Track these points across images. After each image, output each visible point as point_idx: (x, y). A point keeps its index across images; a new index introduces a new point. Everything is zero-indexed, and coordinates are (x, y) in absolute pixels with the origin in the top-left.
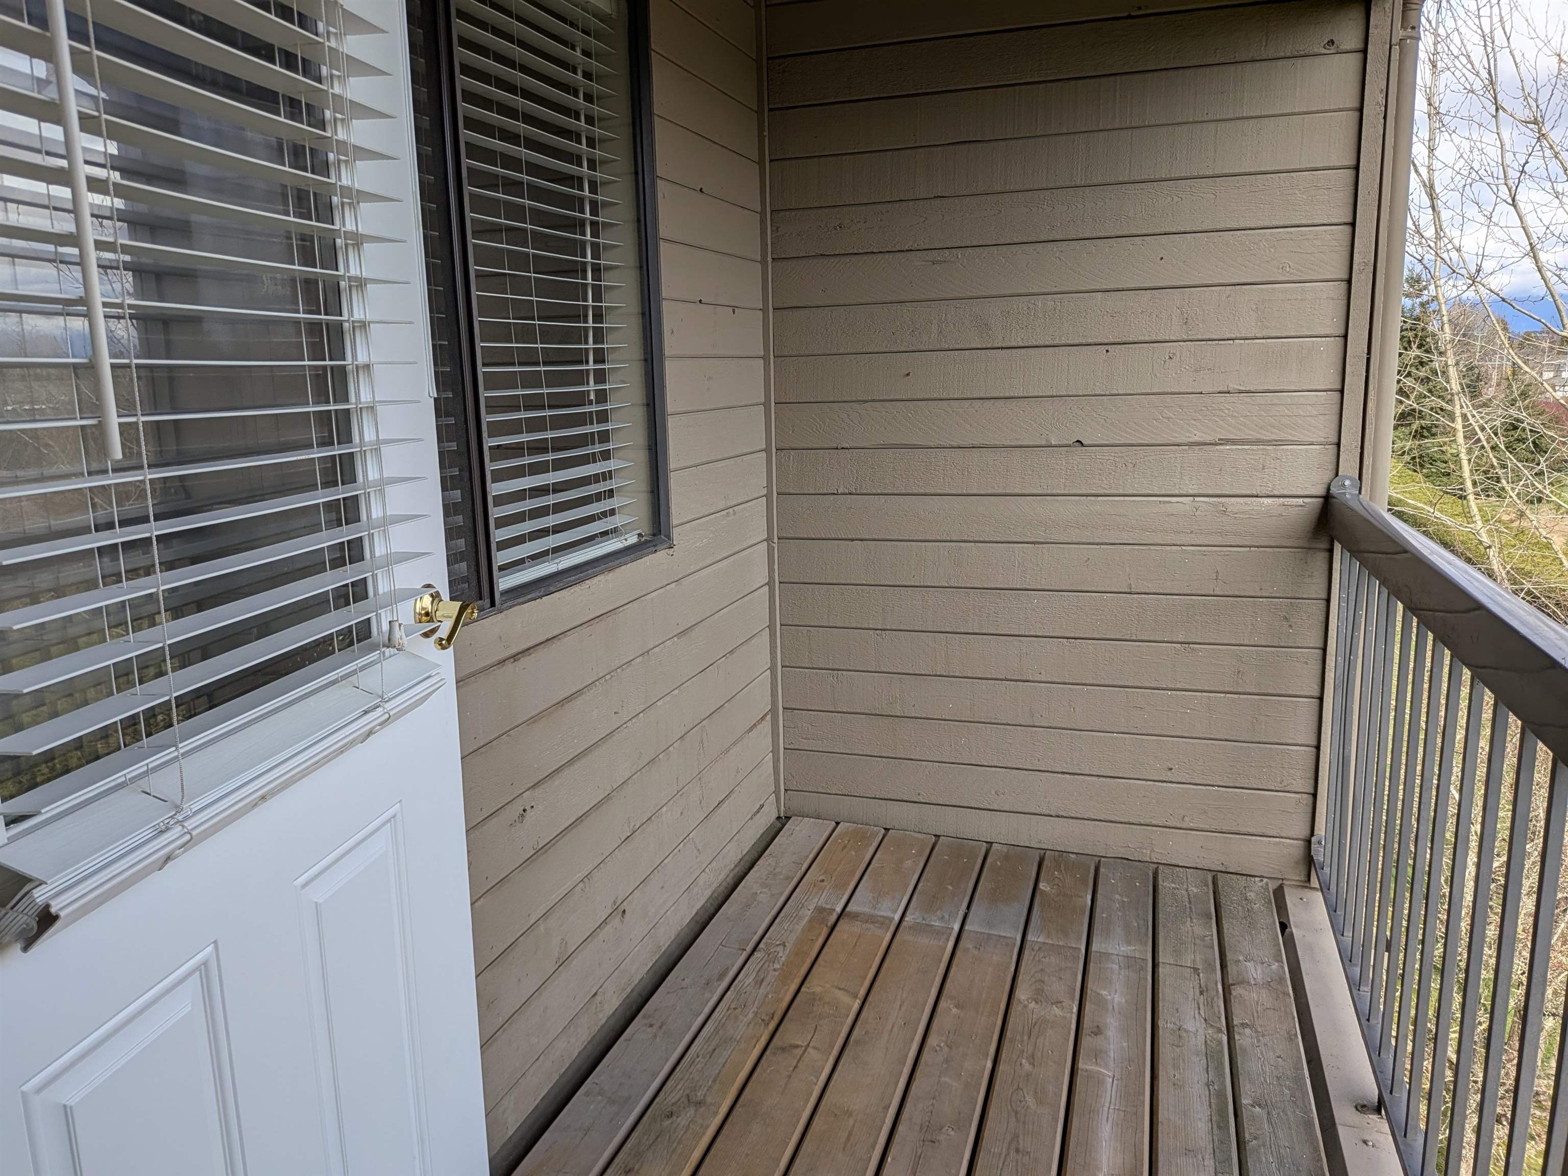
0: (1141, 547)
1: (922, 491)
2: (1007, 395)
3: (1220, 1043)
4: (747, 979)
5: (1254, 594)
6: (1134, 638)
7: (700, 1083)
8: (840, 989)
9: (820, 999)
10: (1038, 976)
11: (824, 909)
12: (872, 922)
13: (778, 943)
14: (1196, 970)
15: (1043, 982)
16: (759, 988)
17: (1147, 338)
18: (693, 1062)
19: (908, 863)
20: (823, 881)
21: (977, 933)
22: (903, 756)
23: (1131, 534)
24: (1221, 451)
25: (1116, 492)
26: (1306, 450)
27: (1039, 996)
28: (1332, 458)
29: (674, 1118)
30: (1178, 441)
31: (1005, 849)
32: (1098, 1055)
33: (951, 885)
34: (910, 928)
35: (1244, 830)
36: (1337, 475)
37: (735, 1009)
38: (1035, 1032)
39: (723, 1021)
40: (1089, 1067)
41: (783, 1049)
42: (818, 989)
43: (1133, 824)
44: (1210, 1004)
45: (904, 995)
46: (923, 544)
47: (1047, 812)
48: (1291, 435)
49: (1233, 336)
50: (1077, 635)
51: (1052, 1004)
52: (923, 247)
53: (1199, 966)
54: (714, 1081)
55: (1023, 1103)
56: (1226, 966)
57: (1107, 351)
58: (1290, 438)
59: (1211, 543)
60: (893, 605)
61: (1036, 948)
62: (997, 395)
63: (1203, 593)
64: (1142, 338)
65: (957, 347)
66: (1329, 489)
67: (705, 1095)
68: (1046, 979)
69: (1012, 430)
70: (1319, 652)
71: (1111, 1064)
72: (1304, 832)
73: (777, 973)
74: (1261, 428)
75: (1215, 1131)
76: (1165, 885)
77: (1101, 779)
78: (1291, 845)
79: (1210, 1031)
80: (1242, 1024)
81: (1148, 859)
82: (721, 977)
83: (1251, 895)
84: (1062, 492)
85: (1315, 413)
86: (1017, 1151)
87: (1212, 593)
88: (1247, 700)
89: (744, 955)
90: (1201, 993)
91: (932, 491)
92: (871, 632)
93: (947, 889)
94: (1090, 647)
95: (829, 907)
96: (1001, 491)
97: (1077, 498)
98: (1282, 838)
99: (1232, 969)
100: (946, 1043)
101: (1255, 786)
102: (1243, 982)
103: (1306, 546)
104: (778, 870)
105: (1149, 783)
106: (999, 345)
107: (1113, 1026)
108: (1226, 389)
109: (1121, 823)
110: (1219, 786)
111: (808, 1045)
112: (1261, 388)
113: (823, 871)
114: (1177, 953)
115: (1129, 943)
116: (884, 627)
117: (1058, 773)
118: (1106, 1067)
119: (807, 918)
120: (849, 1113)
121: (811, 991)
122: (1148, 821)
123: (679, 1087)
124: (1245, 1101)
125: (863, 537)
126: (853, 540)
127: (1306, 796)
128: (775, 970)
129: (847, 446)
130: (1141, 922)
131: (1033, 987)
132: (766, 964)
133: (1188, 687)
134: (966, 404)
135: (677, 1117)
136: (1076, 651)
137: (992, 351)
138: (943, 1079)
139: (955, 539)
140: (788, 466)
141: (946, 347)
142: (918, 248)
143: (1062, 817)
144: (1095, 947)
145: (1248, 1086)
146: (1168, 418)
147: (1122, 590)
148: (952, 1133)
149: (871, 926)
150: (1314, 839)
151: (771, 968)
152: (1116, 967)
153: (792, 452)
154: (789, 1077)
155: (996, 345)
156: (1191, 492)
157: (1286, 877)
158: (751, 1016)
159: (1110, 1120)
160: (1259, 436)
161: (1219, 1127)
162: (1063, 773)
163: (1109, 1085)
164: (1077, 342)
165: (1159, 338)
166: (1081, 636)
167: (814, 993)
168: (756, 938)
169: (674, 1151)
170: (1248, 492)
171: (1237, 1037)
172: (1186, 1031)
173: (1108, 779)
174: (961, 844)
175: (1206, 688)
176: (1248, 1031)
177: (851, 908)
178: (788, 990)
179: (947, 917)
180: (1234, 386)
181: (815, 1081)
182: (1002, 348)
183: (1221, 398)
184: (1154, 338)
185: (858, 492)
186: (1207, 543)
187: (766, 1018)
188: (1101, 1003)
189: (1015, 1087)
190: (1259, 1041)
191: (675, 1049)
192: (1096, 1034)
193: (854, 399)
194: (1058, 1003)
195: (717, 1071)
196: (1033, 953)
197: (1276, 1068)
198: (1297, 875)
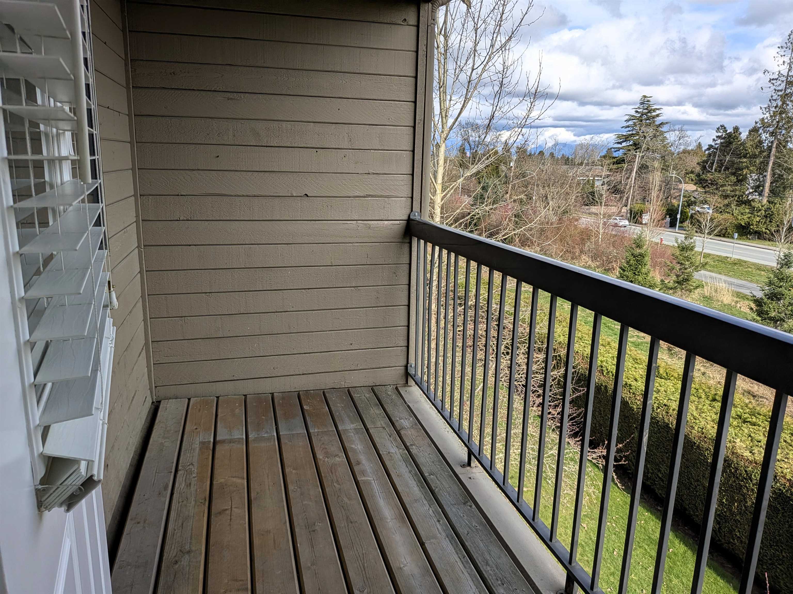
0: (336, 244)
1: (228, 218)
2: (270, 170)
3: (406, 454)
4: (181, 484)
5: (382, 263)
6: (334, 286)
7: (184, 542)
8: (234, 477)
9: (226, 485)
10: (323, 446)
11: (205, 442)
12: (233, 443)
13: (188, 464)
14: (384, 428)
15: (326, 448)
16: (190, 488)
17: (334, 147)
18: (174, 534)
19: (237, 411)
20: (196, 429)
21: (286, 435)
22: (224, 358)
23: (331, 238)
24: (367, 200)
25: (323, 219)
26: (400, 200)
27: (327, 455)
28: (409, 203)
29: (179, 563)
30: (349, 195)
31: (280, 394)
32: (363, 473)
33: (263, 416)
34: (254, 440)
35: (381, 366)
36: (412, 211)
37: (182, 502)
38: (333, 471)
39: (179, 509)
40: (363, 478)
41: (220, 513)
42: (222, 480)
43: (336, 372)
44: (395, 440)
45: (267, 472)
46: (231, 246)
47: (298, 373)
48: (394, 193)
49: (370, 148)
50: (309, 287)
51: (335, 457)
52: (221, 90)
53: (385, 426)
54: (191, 539)
55: (344, 502)
56: (394, 423)
57: (317, 151)
58: (395, 195)
59: (365, 242)
60: (215, 279)
61: (316, 434)
62: (266, 170)
63: (362, 264)
64: (332, 146)
65: (244, 144)
66: (409, 216)
67: (190, 547)
68: (327, 447)
69: (274, 188)
70: (407, 286)
71: (370, 474)
72: (404, 363)
73: (196, 479)
74: (382, 190)
75: (421, 489)
76: (355, 396)
77: (322, 353)
78: (400, 369)
79: (401, 451)
80: (411, 445)
81: (344, 387)
82: (166, 488)
83: (390, 393)
84: (299, 219)
85: (403, 184)
86: (351, 522)
87: (366, 263)
88: (381, 309)
89: (173, 474)
90: (390, 436)
91: (234, 218)
92: (204, 295)
93: (263, 419)
94: (315, 292)
95: (207, 440)
96: (270, 218)
97: (306, 222)
98: (396, 367)
99: (396, 424)
100: (297, 486)
101: (385, 346)
102: (403, 428)
103: (401, 241)
104: (168, 429)
105: (343, 352)
106: (265, 145)
107: (363, 458)
108: (368, 172)
109: (331, 372)
110: (371, 349)
111: (231, 507)
112: (382, 172)
113: (194, 424)
114: (373, 423)
115: (353, 424)
116: (211, 291)
117: (302, 354)
118: (369, 476)
119: (198, 449)
120: (268, 532)
121: (219, 482)
122: (343, 369)
123: (173, 548)
124: (426, 474)
125: (196, 244)
126: (190, 245)
127: (404, 347)
128: (194, 477)
129: (185, 194)
130: (353, 413)
131: (323, 452)
132: (188, 476)
133: (358, 306)
134: (250, 174)
135: (181, 562)
136: (309, 295)
137: (262, 147)
138: (304, 503)
139: (247, 243)
140: (148, 205)
141: (238, 143)
142: (220, 90)
143: (305, 374)
144: (340, 428)
145: (424, 468)
146: (345, 185)
147: (329, 265)
148: (320, 524)
149: (234, 444)
150: (409, 365)
151: (191, 477)
152: (352, 434)
153: (151, 197)
154: (230, 525)
155: (263, 145)
156: (356, 219)
157: (399, 383)
158: (193, 503)
159: (381, 497)
160: (382, 194)
161: (422, 487)
162: (305, 353)
163: (374, 484)
164: (302, 146)
165: (340, 147)
166: (311, 287)
167: (221, 483)
168: (174, 465)
169: (188, 578)
170: (378, 219)
171: (411, 450)
172: (392, 453)
173: (325, 353)
174: (258, 397)
175: (365, 306)
176: (414, 447)
177: (218, 438)
178: (206, 485)
179: (269, 431)
180: (371, 171)
181: (244, 522)
182: (267, 146)
183: (366, 176)
184: (337, 147)
185: (192, 219)
186: (363, 241)
187: (203, 501)
188: (354, 451)
189: (337, 496)
190: (419, 450)
191: (160, 530)
192: (359, 464)
193: (187, 168)
194: (337, 455)
195: (190, 534)
196: (316, 437)
197: (431, 458)
198: (403, 382)
